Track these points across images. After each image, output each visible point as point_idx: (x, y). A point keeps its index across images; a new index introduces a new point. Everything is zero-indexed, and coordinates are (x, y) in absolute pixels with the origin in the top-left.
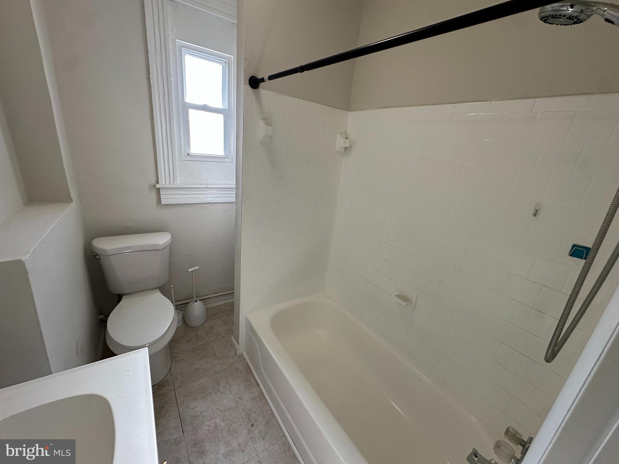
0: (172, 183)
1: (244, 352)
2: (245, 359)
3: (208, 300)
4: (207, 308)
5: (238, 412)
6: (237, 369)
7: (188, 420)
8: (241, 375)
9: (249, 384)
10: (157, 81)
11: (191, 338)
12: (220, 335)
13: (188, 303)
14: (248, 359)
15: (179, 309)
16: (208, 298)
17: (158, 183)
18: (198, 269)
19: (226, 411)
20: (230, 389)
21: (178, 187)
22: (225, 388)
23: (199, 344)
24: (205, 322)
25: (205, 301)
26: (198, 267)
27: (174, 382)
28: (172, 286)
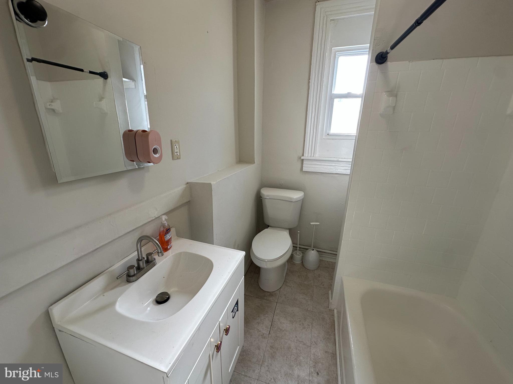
0: (312, 156)
1: (336, 309)
2: (334, 316)
3: (325, 254)
4: (320, 260)
5: (309, 351)
6: (323, 319)
7: (275, 328)
8: (325, 326)
9: (328, 337)
10: (314, 83)
11: (302, 276)
12: (323, 285)
13: (307, 249)
14: (336, 317)
15: (302, 251)
16: (324, 252)
17: (303, 155)
18: (319, 225)
19: (301, 343)
20: (311, 330)
21: (315, 159)
22: (308, 326)
23: (306, 283)
24: (316, 269)
25: (320, 253)
26: (318, 223)
27: (279, 298)
28: (299, 232)
